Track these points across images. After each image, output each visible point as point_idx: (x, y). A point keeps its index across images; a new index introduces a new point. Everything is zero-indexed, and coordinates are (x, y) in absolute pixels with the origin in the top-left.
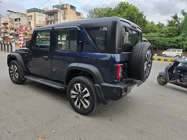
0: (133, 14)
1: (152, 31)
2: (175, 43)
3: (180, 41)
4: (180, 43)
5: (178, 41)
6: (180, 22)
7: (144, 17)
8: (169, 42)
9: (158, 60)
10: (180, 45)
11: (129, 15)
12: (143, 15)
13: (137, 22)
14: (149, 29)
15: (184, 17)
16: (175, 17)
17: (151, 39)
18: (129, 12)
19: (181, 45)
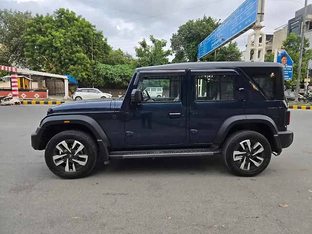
0: (88, 33)
1: (118, 62)
6: (150, 51)
7: (103, 39)
11: (82, 33)
12: (102, 36)
13: (95, 46)
14: (113, 59)
15: (153, 45)
16: (144, 44)
17: (123, 74)
18: (81, 29)
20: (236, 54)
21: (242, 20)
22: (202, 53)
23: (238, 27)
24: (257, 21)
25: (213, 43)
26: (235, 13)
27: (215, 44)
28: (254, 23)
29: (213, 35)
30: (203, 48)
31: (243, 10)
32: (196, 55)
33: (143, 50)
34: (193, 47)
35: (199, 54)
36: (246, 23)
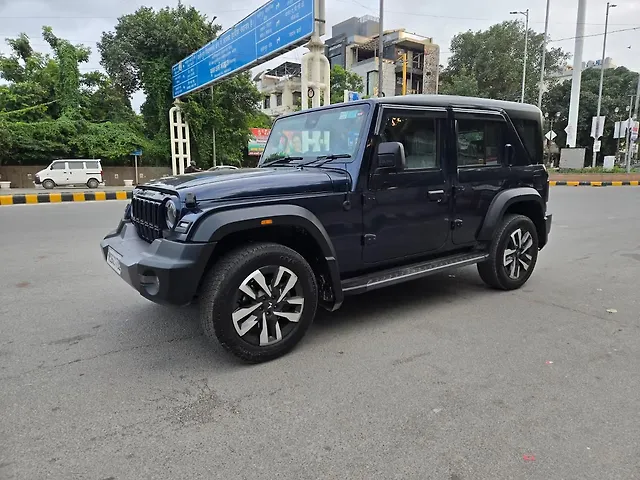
2: (59, 140)
3: (72, 134)
4: (73, 141)
5: (64, 132)
8: (37, 136)
9: (14, 203)
10: (75, 148)
15: (52, 52)
19: (81, 148)
20: (253, 94)
21: (280, 26)
22: (186, 84)
23: (273, 39)
24: (313, 34)
25: (214, 66)
26: (262, 9)
27: (218, 68)
28: (309, 38)
29: (210, 49)
30: (186, 74)
31: (281, 8)
32: (170, 88)
33: (22, 62)
34: (162, 71)
35: (177, 87)
36: (291, 34)
